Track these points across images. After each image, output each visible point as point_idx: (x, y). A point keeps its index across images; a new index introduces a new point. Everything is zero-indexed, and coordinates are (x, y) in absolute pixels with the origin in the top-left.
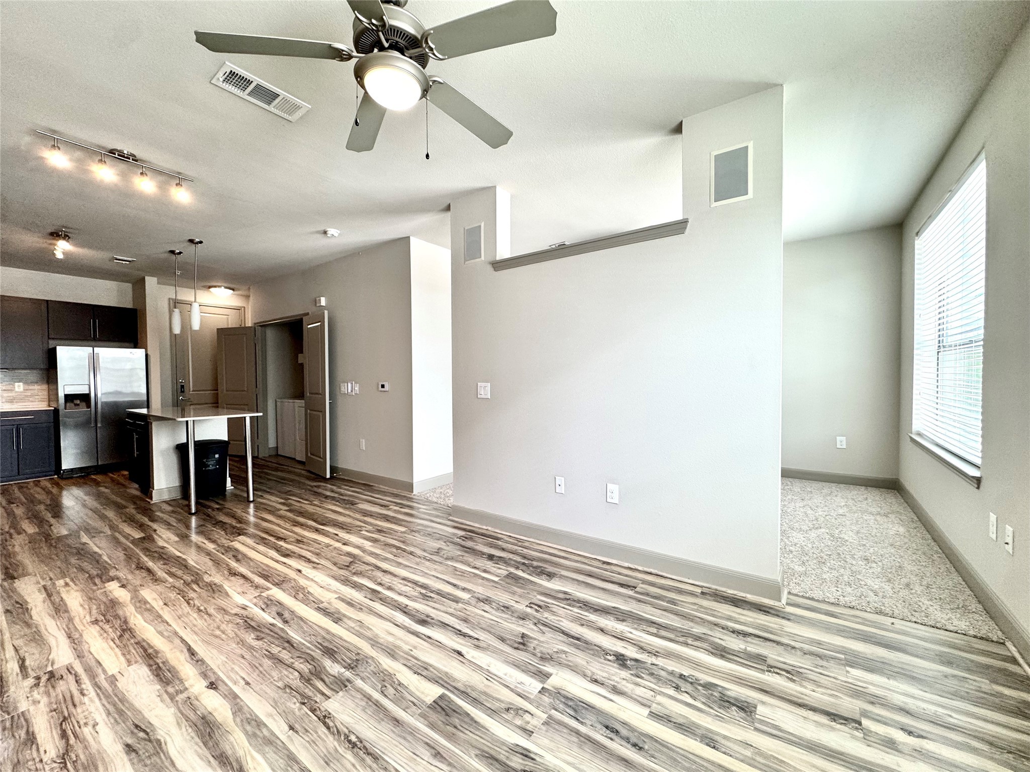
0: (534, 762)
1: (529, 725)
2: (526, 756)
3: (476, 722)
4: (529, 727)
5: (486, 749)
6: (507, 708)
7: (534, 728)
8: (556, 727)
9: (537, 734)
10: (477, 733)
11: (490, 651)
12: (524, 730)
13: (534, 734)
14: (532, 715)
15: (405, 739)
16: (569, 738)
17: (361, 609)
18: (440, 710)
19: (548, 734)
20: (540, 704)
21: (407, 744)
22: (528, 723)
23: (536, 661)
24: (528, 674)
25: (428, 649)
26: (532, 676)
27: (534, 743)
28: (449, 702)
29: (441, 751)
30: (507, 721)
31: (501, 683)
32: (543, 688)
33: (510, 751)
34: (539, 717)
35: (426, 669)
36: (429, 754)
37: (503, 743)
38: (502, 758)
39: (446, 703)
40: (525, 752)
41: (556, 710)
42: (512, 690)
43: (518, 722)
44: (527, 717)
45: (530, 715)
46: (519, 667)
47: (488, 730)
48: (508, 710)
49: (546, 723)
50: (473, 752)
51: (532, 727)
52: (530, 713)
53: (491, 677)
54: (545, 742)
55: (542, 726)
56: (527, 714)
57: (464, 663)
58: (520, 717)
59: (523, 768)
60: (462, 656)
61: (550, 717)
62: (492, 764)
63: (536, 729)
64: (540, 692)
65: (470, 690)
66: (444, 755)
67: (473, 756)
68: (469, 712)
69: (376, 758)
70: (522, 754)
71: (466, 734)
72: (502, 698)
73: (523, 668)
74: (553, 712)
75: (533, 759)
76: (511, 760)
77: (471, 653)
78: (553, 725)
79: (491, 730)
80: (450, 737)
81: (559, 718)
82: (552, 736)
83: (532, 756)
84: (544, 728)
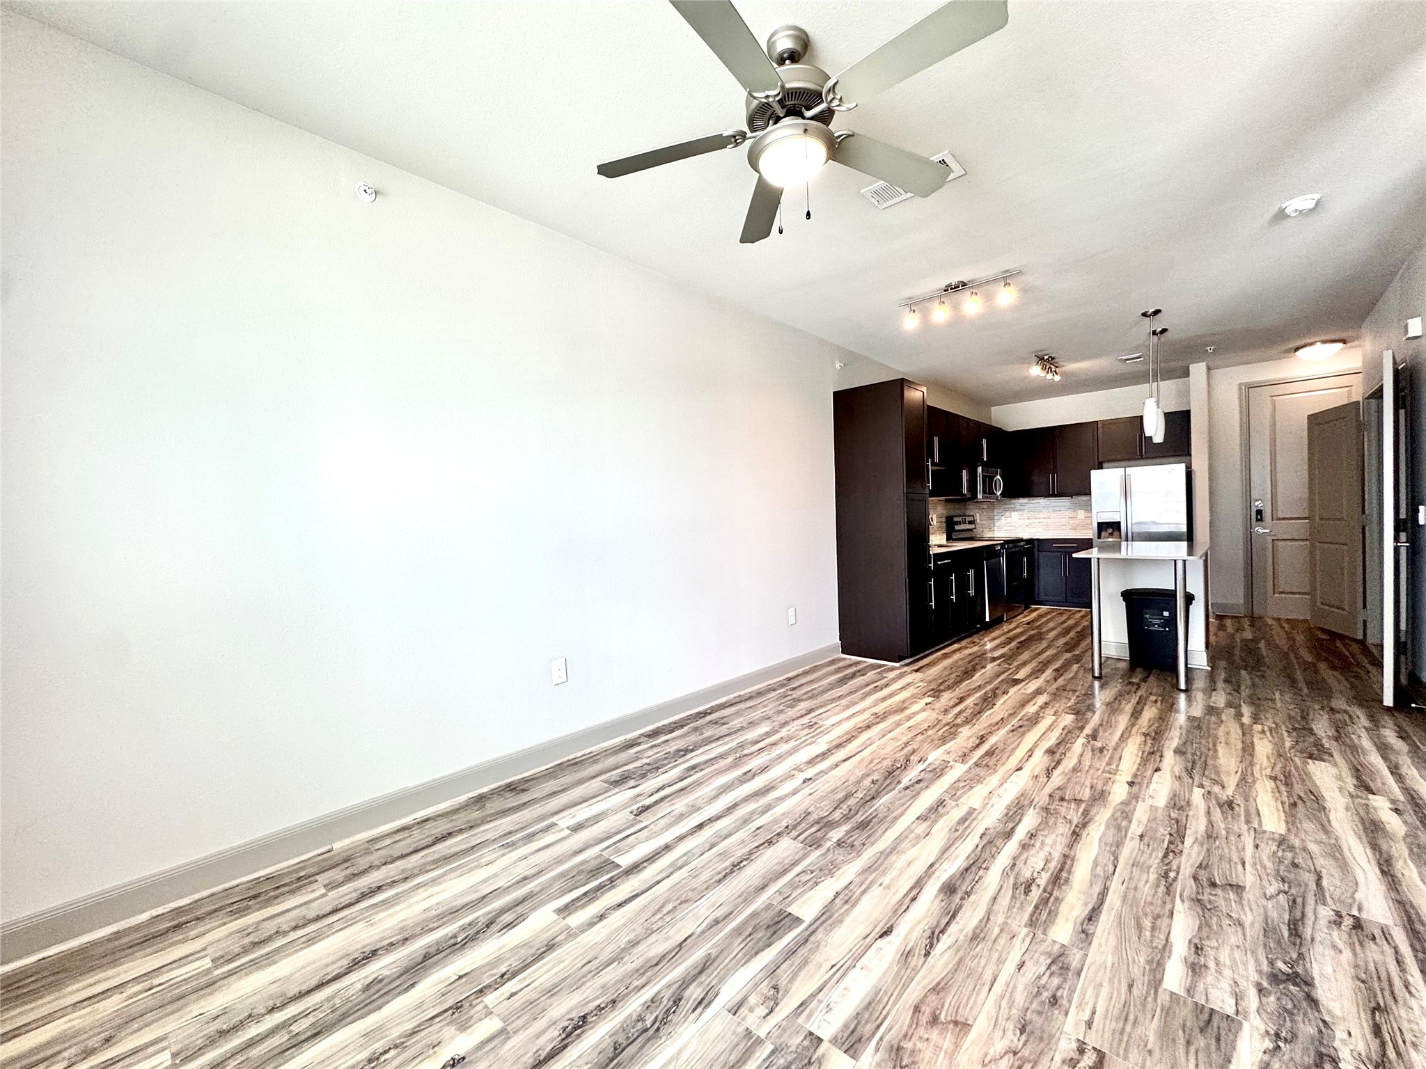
0: (690, 1011)
1: (746, 1011)
2: (700, 1003)
3: (757, 953)
4: (743, 1011)
5: (715, 964)
6: (779, 987)
7: (741, 1017)
8: (741, 1047)
9: (731, 1019)
10: (740, 955)
11: (900, 970)
12: (740, 1005)
13: (731, 1016)
14: (764, 1017)
15: (740, 896)
16: (720, 1060)
17: (956, 830)
18: (777, 919)
19: (730, 1033)
20: (784, 1030)
21: (733, 898)
22: (751, 1010)
23: (887, 1038)
24: (851, 1021)
25: (886, 900)
26: (846, 1026)
27: (718, 1014)
28: (789, 927)
29: (720, 926)
30: (756, 986)
31: (826, 982)
32: (820, 1040)
33: (709, 987)
34: (759, 1026)
35: (847, 902)
36: (718, 915)
37: (722, 980)
38: (703, 978)
39: (788, 924)
40: (705, 1002)
41: (773, 1052)
42: (813, 996)
43: (753, 999)
44: (763, 1011)
45: (764, 1014)
46: (866, 1008)
47: (742, 965)
48: (775, 988)
49: (748, 1033)
50: (714, 952)
51: (743, 1015)
52: (768, 1015)
53: (838, 970)
54: (717, 1028)
55: (744, 1027)
56: (767, 1011)
57: (865, 938)
58: (761, 1002)
59: (685, 998)
60: (881, 937)
61: (759, 1042)
62: (695, 968)
63: (739, 1020)
64: (811, 1034)
65: (811, 946)
66: (714, 928)
67: (709, 951)
68: (771, 947)
69: (720, 881)
70: (703, 999)
71: (739, 945)
72: (796, 984)
73: (867, 1016)
74: (769, 1048)
75: (694, 1010)
76: (698, 986)
77: (890, 948)
78: (744, 1043)
79: (743, 968)
80: (738, 931)
81: (758, 1054)
82: (726, 1037)
83: (699, 1010)
84: (741, 1029)
